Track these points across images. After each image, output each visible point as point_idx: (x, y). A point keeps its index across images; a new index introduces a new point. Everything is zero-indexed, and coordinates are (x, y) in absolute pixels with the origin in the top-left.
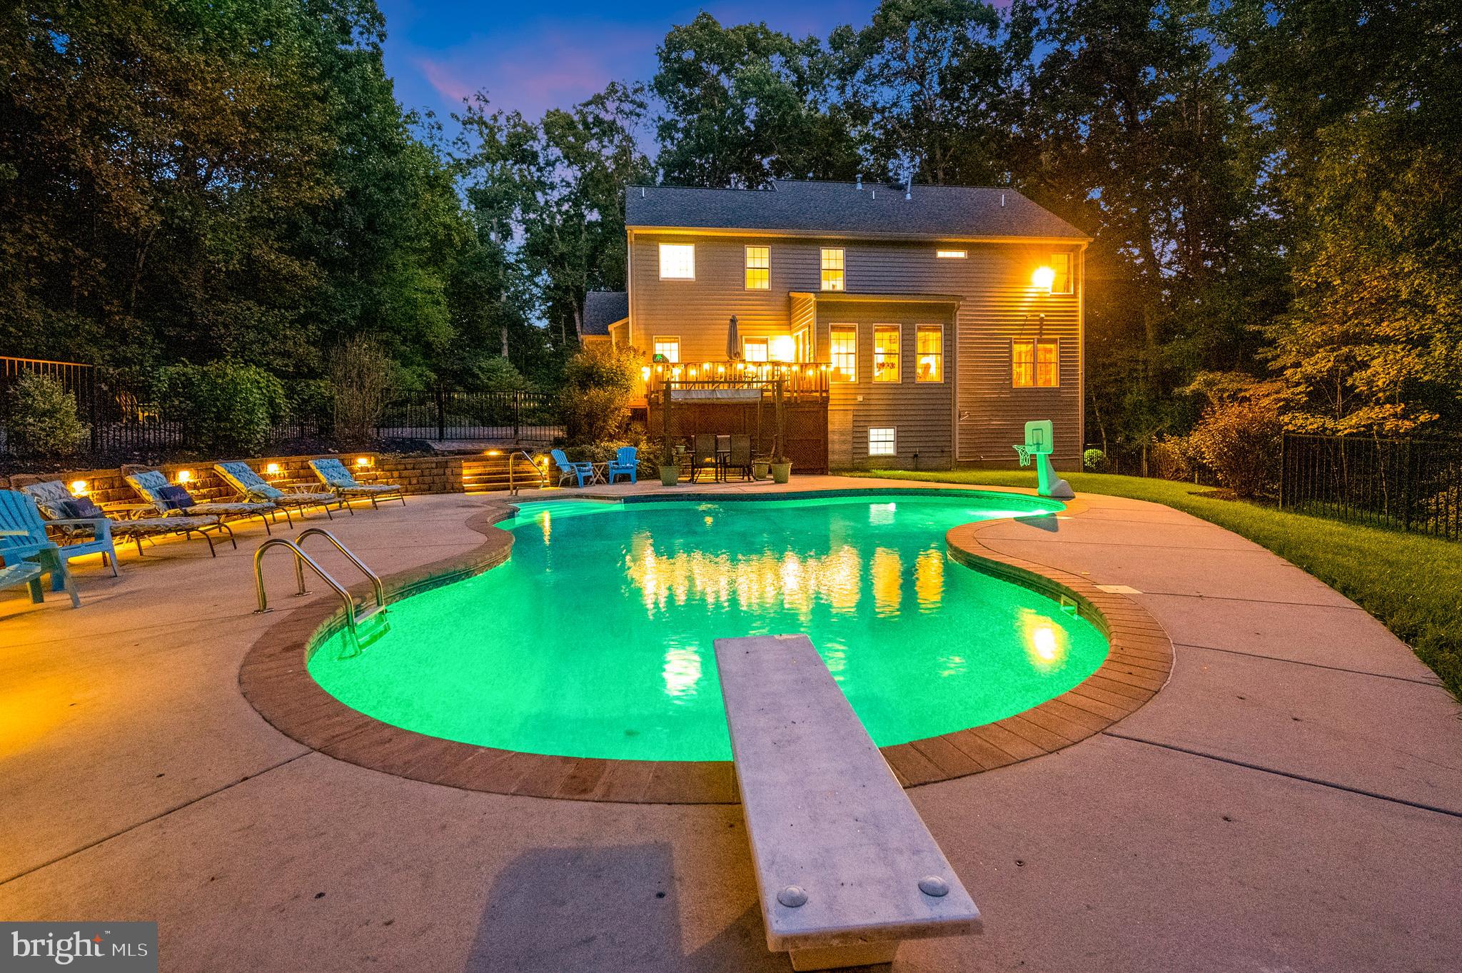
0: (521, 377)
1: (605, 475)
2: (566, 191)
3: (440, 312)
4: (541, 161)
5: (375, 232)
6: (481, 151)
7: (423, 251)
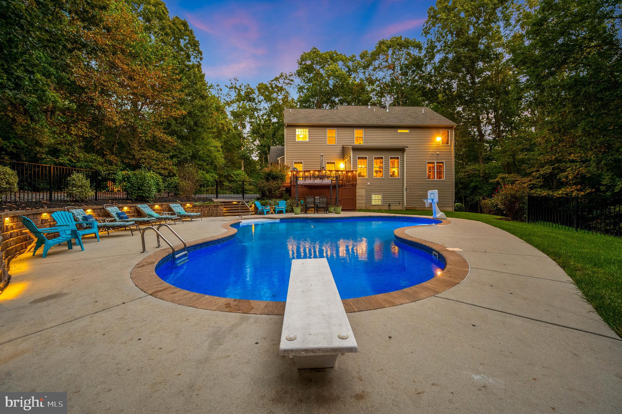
0: (248, 177)
1: (275, 211)
2: (265, 111)
3: (220, 154)
4: (256, 101)
5: (197, 126)
6: (235, 98)
7: (214, 133)
